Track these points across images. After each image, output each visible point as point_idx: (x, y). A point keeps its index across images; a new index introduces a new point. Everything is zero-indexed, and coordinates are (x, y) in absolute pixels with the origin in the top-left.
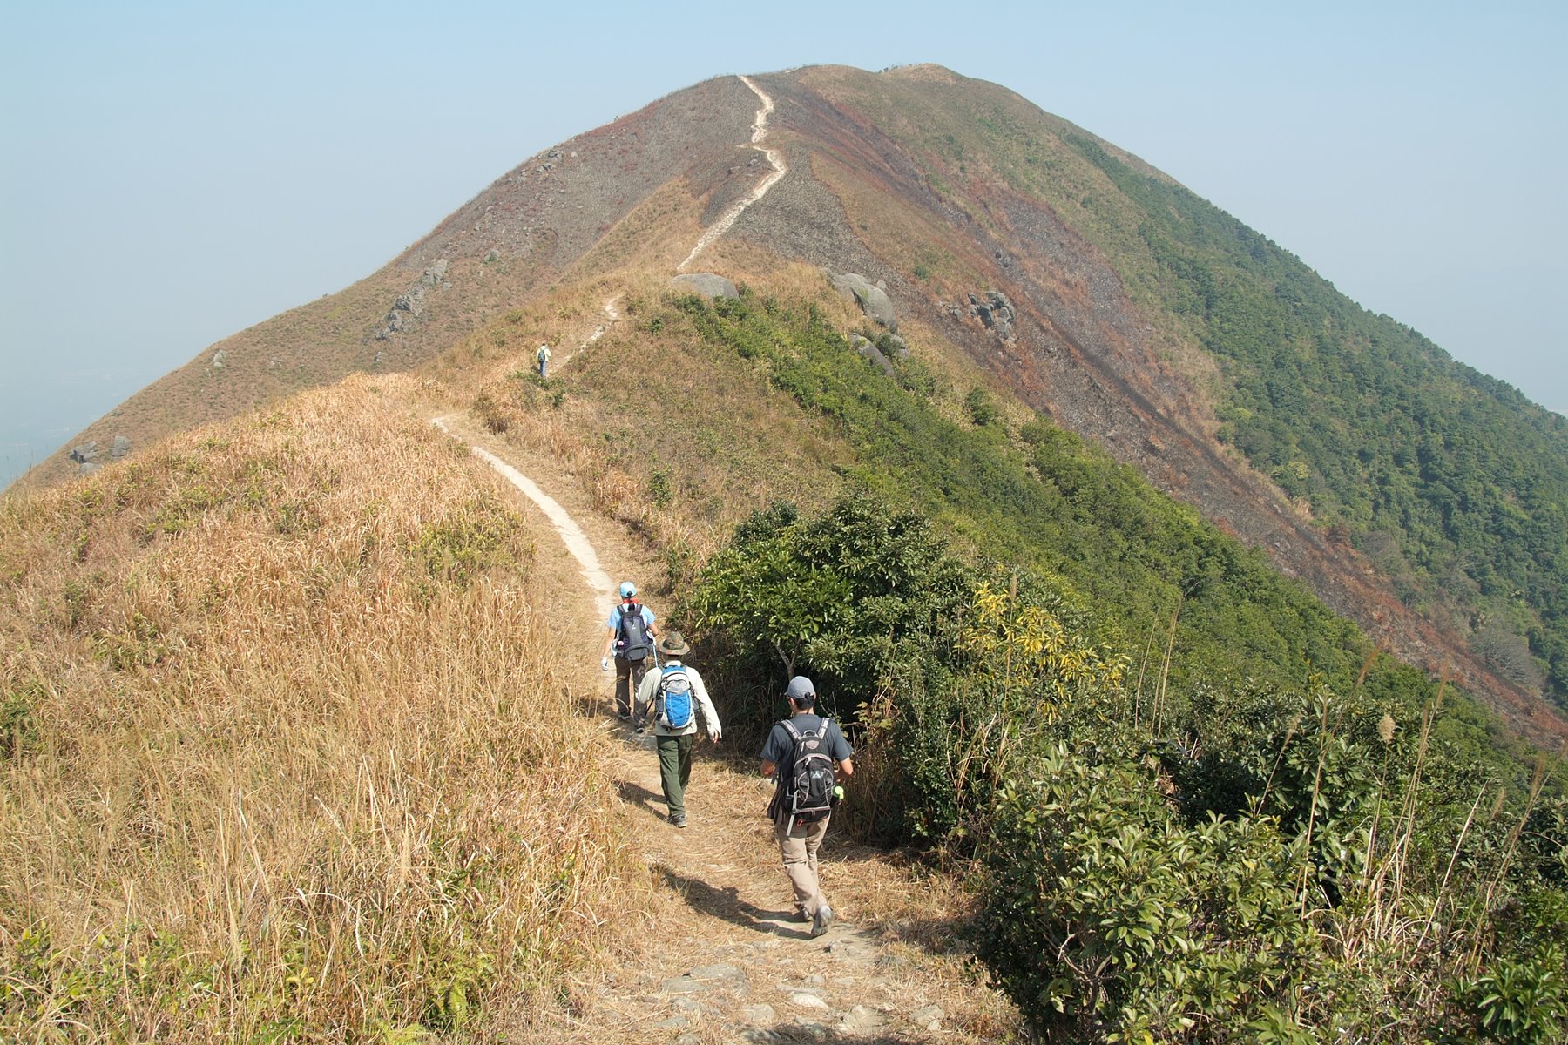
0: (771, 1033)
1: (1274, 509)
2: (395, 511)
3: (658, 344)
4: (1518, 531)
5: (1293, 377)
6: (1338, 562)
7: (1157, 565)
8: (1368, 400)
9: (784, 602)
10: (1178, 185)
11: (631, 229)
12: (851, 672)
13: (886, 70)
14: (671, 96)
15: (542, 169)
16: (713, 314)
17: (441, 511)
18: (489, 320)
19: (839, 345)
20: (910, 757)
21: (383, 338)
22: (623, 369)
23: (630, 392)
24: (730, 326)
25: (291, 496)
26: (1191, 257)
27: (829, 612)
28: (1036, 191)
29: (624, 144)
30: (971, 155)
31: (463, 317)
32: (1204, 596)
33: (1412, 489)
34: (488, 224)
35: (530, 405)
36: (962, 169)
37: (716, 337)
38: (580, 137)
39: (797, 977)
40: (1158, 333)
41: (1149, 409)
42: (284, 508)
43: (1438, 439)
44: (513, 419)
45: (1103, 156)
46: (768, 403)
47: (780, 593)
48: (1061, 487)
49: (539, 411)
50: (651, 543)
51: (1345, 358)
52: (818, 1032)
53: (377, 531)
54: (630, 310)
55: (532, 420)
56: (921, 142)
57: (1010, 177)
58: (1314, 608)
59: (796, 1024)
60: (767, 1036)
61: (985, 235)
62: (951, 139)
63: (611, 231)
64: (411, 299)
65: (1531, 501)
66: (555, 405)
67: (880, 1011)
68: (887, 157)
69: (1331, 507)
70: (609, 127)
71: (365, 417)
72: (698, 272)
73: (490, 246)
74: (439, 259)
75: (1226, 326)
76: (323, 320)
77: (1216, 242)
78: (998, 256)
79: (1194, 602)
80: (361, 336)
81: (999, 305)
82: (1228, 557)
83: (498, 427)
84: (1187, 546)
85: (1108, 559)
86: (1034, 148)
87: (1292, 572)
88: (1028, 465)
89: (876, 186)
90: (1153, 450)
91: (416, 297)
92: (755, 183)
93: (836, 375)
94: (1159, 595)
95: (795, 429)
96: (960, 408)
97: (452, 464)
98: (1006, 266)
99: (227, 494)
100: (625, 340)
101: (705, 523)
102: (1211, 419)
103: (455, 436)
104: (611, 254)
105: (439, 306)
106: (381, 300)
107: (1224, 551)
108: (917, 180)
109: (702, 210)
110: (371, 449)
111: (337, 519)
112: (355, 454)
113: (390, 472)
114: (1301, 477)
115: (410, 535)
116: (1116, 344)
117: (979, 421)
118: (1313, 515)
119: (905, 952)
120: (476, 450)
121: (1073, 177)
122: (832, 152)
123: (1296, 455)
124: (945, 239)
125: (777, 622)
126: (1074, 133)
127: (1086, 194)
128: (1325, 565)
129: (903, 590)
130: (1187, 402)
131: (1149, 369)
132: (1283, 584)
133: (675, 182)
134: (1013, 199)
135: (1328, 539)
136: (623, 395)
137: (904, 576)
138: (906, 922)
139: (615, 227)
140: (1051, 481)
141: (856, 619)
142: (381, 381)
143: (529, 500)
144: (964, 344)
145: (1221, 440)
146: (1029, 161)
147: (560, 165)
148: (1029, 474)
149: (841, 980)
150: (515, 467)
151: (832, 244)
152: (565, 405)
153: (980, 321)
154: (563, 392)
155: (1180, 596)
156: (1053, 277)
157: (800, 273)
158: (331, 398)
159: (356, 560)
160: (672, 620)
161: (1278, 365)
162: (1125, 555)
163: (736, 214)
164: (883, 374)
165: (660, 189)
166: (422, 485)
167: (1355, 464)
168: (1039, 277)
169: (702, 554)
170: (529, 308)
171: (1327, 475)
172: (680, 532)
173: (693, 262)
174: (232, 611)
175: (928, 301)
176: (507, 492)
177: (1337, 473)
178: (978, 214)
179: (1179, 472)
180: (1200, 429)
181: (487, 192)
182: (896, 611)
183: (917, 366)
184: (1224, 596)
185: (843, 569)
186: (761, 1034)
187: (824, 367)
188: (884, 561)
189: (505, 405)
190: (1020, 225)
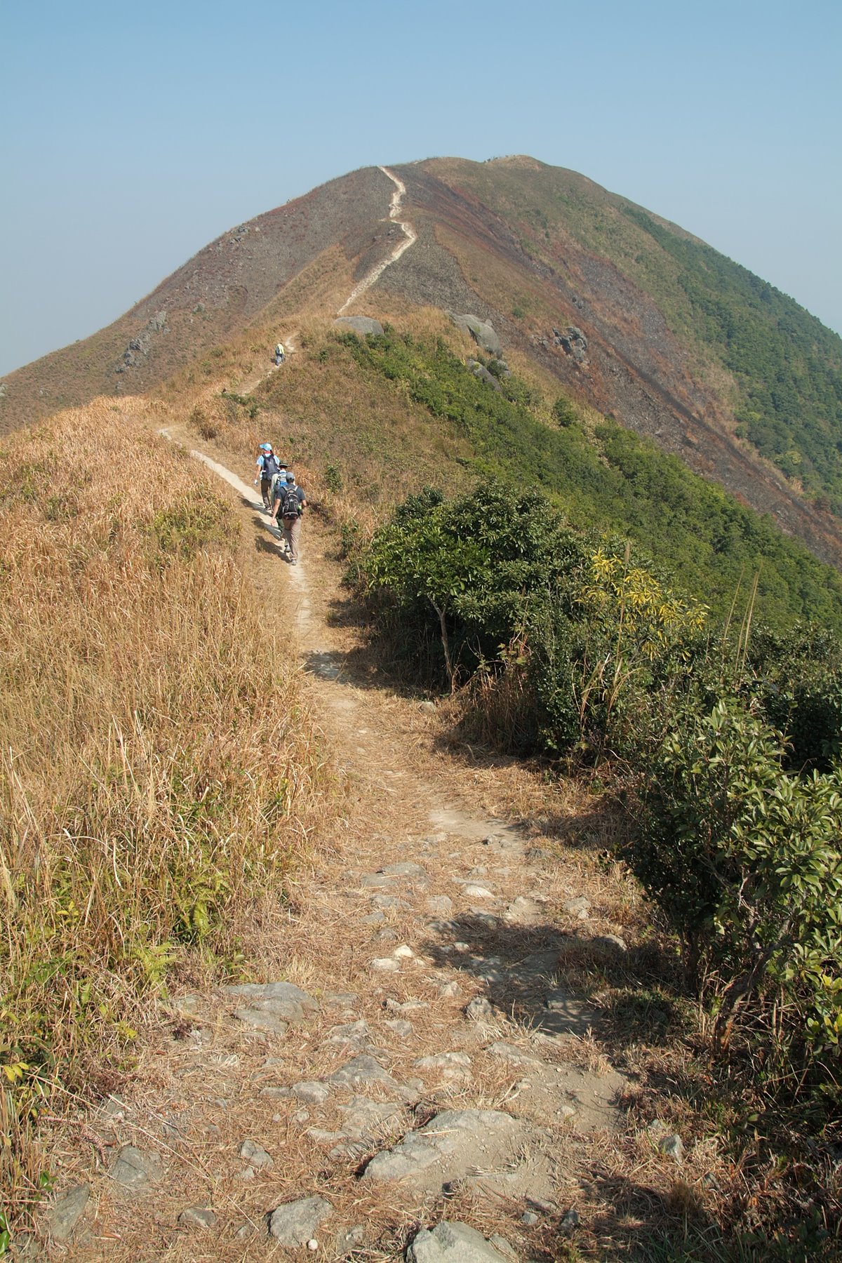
0: (453, 924)
1: (777, 486)
2: (135, 501)
3: (325, 370)
5: (790, 389)
6: (821, 524)
7: (695, 529)
9: (438, 567)
10: (706, 246)
11: (302, 284)
12: (489, 619)
13: (489, 160)
14: (328, 183)
15: (234, 241)
16: (366, 347)
17: (169, 501)
18: (199, 356)
19: (460, 369)
20: (543, 688)
21: (121, 371)
22: (300, 390)
23: (306, 406)
24: (379, 355)
25: (56, 491)
26: (717, 300)
27: (472, 573)
28: (602, 251)
29: (294, 220)
30: (553, 224)
31: (179, 354)
32: (728, 550)
34: (195, 284)
35: (233, 418)
36: (547, 235)
37: (368, 364)
38: (262, 216)
39: (465, 869)
40: (693, 357)
41: (686, 413)
42: (50, 501)
44: (220, 428)
45: (651, 224)
46: (408, 413)
47: (434, 559)
48: (624, 472)
49: (239, 422)
50: (328, 521)
51: (828, 374)
52: (490, 922)
53: (121, 516)
54: (303, 345)
55: (234, 429)
56: (516, 215)
57: (582, 240)
58: (808, 559)
59: (470, 913)
60: (450, 926)
61: (565, 285)
62: (538, 213)
63: (287, 286)
64: (141, 342)
66: (251, 417)
67: (538, 901)
68: (491, 227)
69: (817, 484)
70: (283, 208)
71: (109, 430)
72: (353, 315)
73: (198, 300)
74: (160, 311)
75: (742, 351)
76: (77, 360)
77: (735, 288)
78: (574, 300)
79: (721, 555)
80: (105, 370)
81: (576, 337)
82: (746, 522)
83: (209, 434)
84: (716, 515)
85: (659, 525)
86: (600, 218)
87: (789, 532)
88: (600, 456)
89: (484, 249)
90: (689, 444)
91: (144, 340)
92: (393, 248)
93: (458, 391)
94: (696, 551)
95: (428, 431)
96: (550, 415)
97: (176, 464)
98: (580, 308)
99: (8, 492)
100: (301, 368)
101: (368, 504)
102: (730, 420)
103: (177, 443)
104: (288, 305)
105: (162, 347)
106: (119, 343)
107: (743, 518)
108: (513, 244)
109: (354, 269)
110: (114, 454)
111: (91, 508)
112: (102, 459)
113: (129, 471)
114: (796, 462)
115: (146, 519)
116: (662, 365)
117: (564, 423)
118: (804, 490)
119: (549, 845)
120: (193, 453)
121: (629, 240)
122: (450, 223)
123: (792, 446)
124: (535, 288)
125: (433, 581)
126: (630, 207)
127: (639, 253)
128: (812, 526)
129: (529, 555)
130: (713, 408)
131: (686, 384)
132: (785, 541)
133: (333, 248)
134: (585, 257)
135: (814, 508)
136: (301, 409)
137: (529, 544)
138: (545, 819)
139: (290, 284)
140: (617, 468)
141: (493, 578)
142: (119, 402)
143: (235, 489)
144: (550, 367)
145: (738, 436)
146: (597, 228)
147: (247, 238)
148: (601, 463)
149: (500, 871)
150: (223, 465)
151: (451, 293)
152: (259, 417)
153: (562, 349)
154: (257, 407)
155: (711, 550)
156: (615, 315)
157: (429, 314)
158: (82, 416)
159: (106, 539)
160: (347, 579)
161: (780, 380)
162: (671, 521)
163: (379, 272)
164: (493, 389)
165: (322, 254)
166: (153, 481)
167: (834, 453)
168: (604, 315)
169: (368, 530)
170: (228, 345)
171: (814, 461)
172: (349, 512)
173: (349, 308)
174: (15, 580)
175: (523, 335)
176: (218, 484)
177: (822, 460)
178: (559, 269)
179: (708, 460)
180: (723, 428)
181: (193, 260)
182: (524, 572)
183: (517, 383)
184: (743, 551)
185: (483, 540)
186: (445, 925)
187: (449, 385)
188: (514, 533)
189: (214, 418)
190: (591, 277)
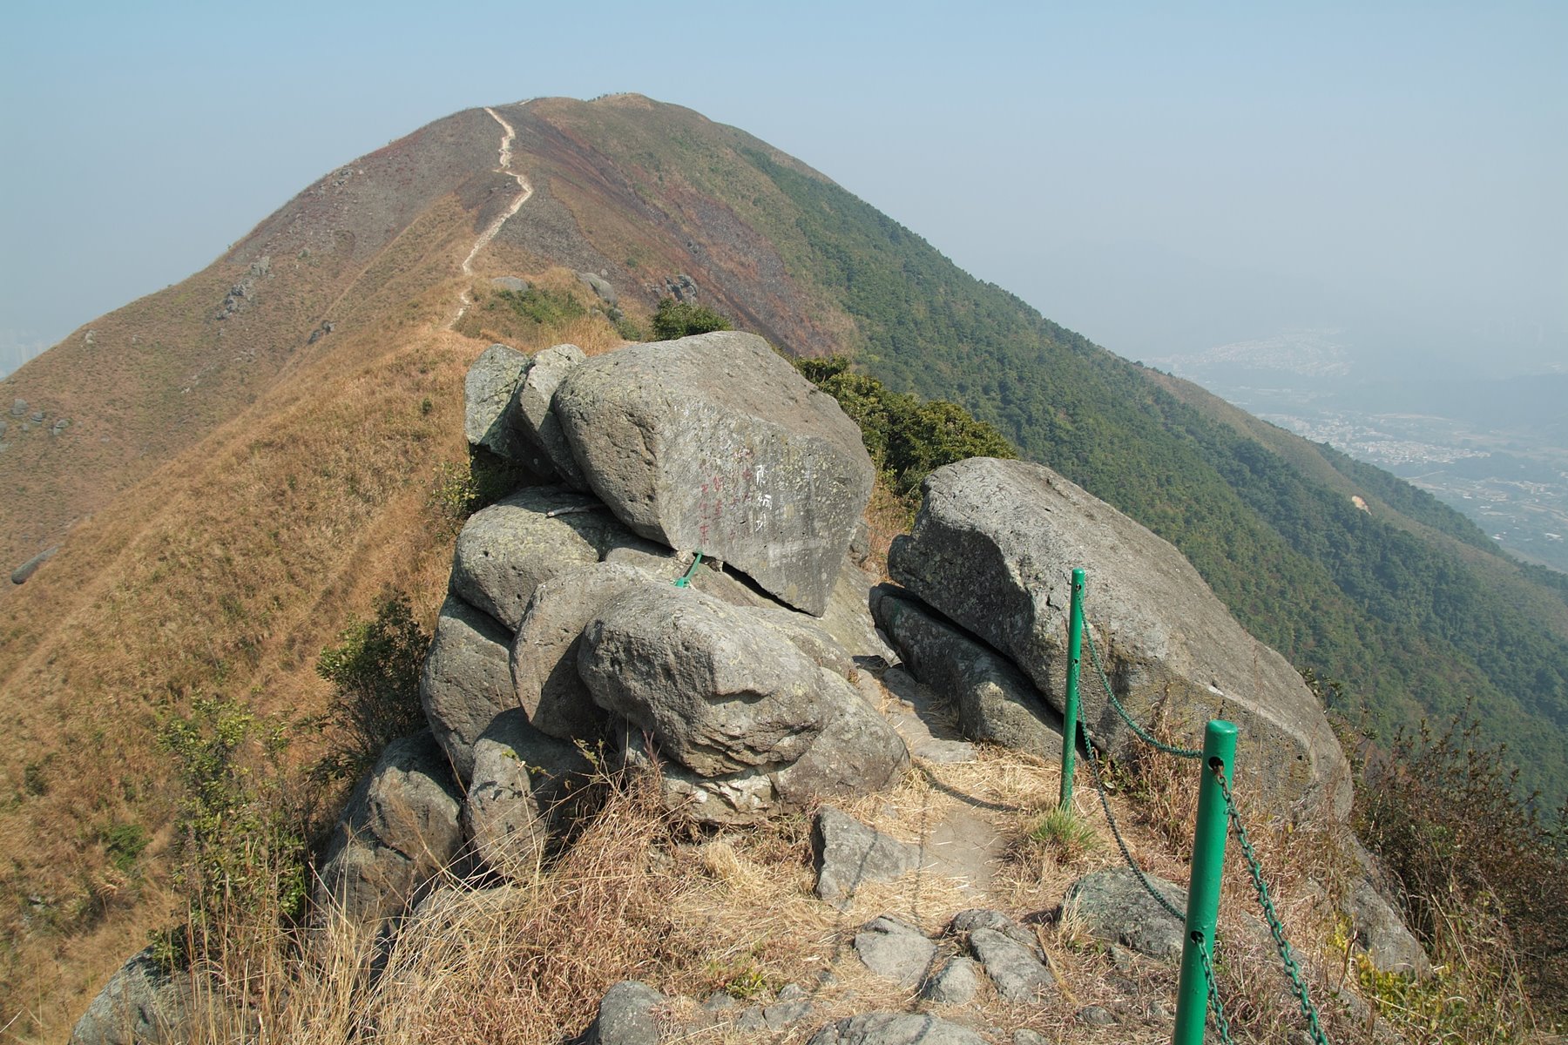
4: (1066, 438)
5: (910, 332)
8: (965, 348)
10: (832, 183)
11: (417, 232)
15: (337, 184)
16: (519, 300)
21: (223, 318)
26: (837, 243)
28: (718, 194)
29: (399, 163)
30: (666, 167)
31: (286, 301)
33: (995, 411)
34: (299, 228)
36: (660, 178)
37: (522, 313)
40: (811, 300)
43: (1013, 374)
51: (949, 317)
54: (475, 299)
56: (628, 158)
57: (696, 183)
61: (679, 229)
62: (651, 155)
64: (243, 287)
65: (1076, 417)
68: (603, 171)
73: (303, 245)
74: (261, 255)
75: (862, 294)
76: (171, 305)
77: (858, 230)
78: (689, 245)
80: (203, 317)
81: (687, 284)
86: (715, 160)
89: (596, 198)
91: (247, 286)
92: (511, 201)
98: (696, 252)
105: (267, 293)
106: (216, 288)
108: (626, 188)
109: (474, 221)
116: (779, 309)
121: (746, 182)
122: (563, 172)
124: (649, 235)
127: (756, 195)
131: (805, 327)
133: (447, 197)
134: (700, 201)
139: (404, 231)
146: (712, 170)
147: (351, 181)
151: (568, 245)
156: (732, 260)
157: (560, 274)
161: (900, 323)
163: (500, 224)
165: (436, 202)
168: (721, 260)
175: (637, 283)
178: (674, 214)
181: (293, 202)
190: (706, 221)
